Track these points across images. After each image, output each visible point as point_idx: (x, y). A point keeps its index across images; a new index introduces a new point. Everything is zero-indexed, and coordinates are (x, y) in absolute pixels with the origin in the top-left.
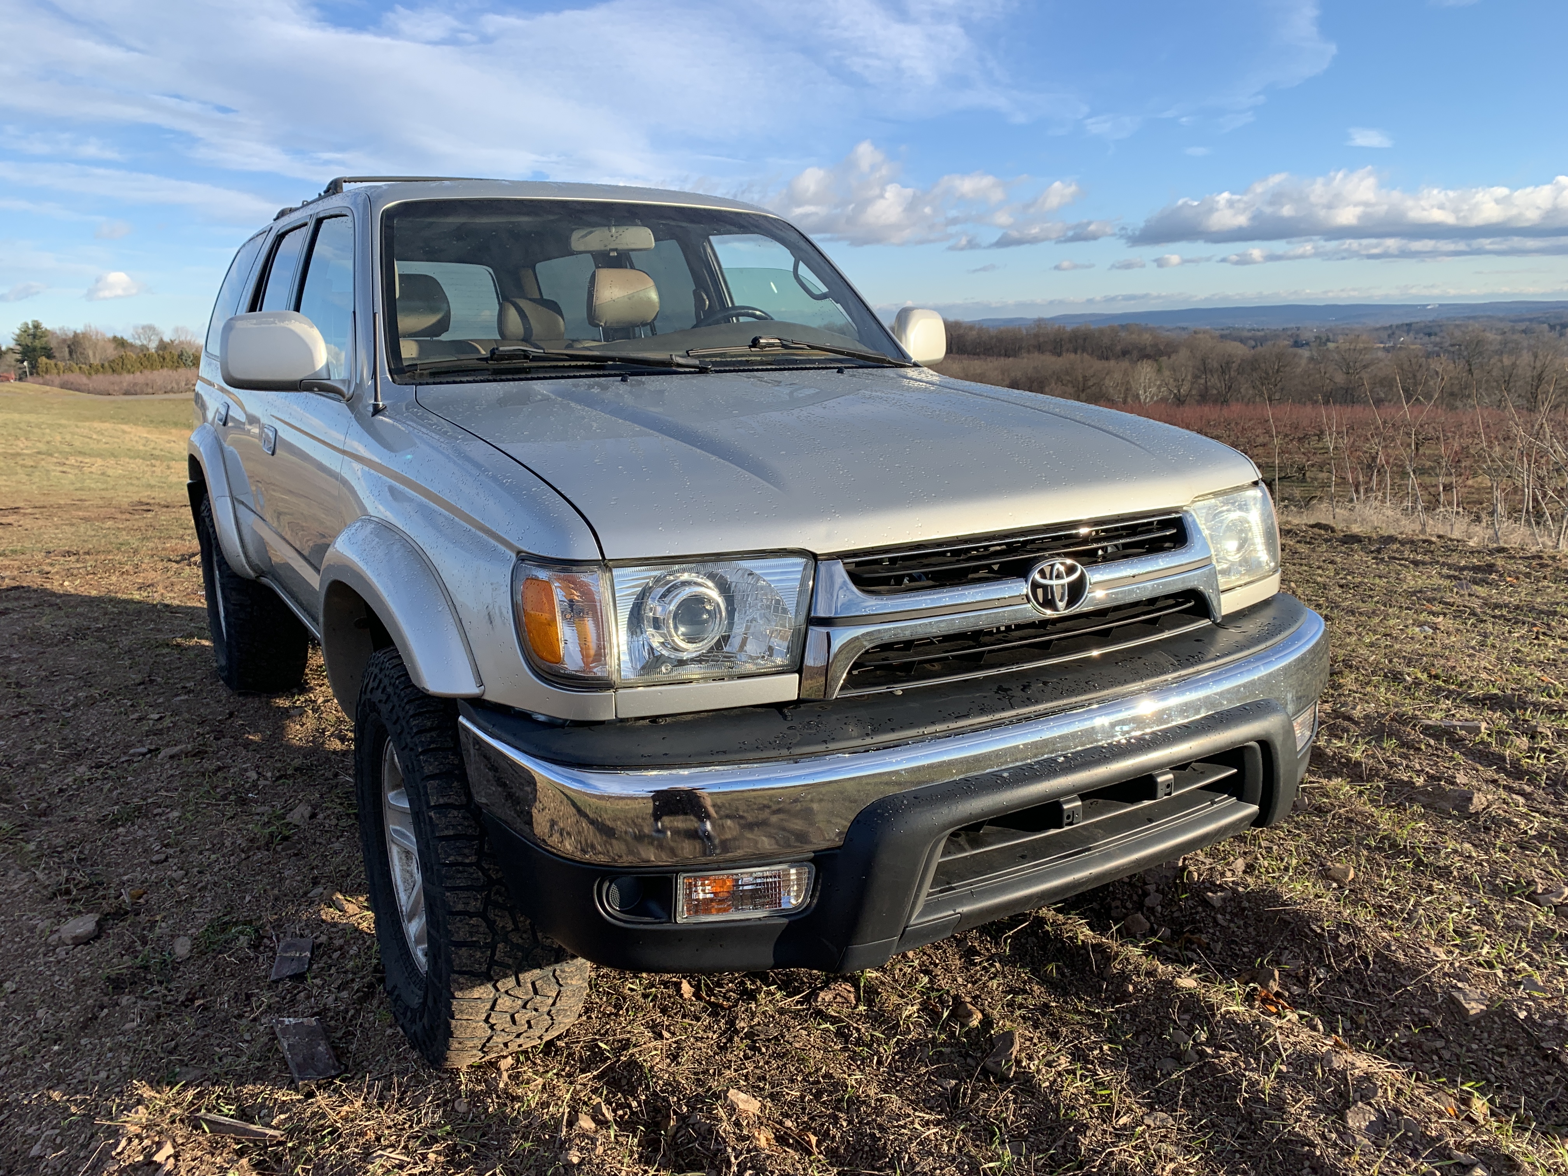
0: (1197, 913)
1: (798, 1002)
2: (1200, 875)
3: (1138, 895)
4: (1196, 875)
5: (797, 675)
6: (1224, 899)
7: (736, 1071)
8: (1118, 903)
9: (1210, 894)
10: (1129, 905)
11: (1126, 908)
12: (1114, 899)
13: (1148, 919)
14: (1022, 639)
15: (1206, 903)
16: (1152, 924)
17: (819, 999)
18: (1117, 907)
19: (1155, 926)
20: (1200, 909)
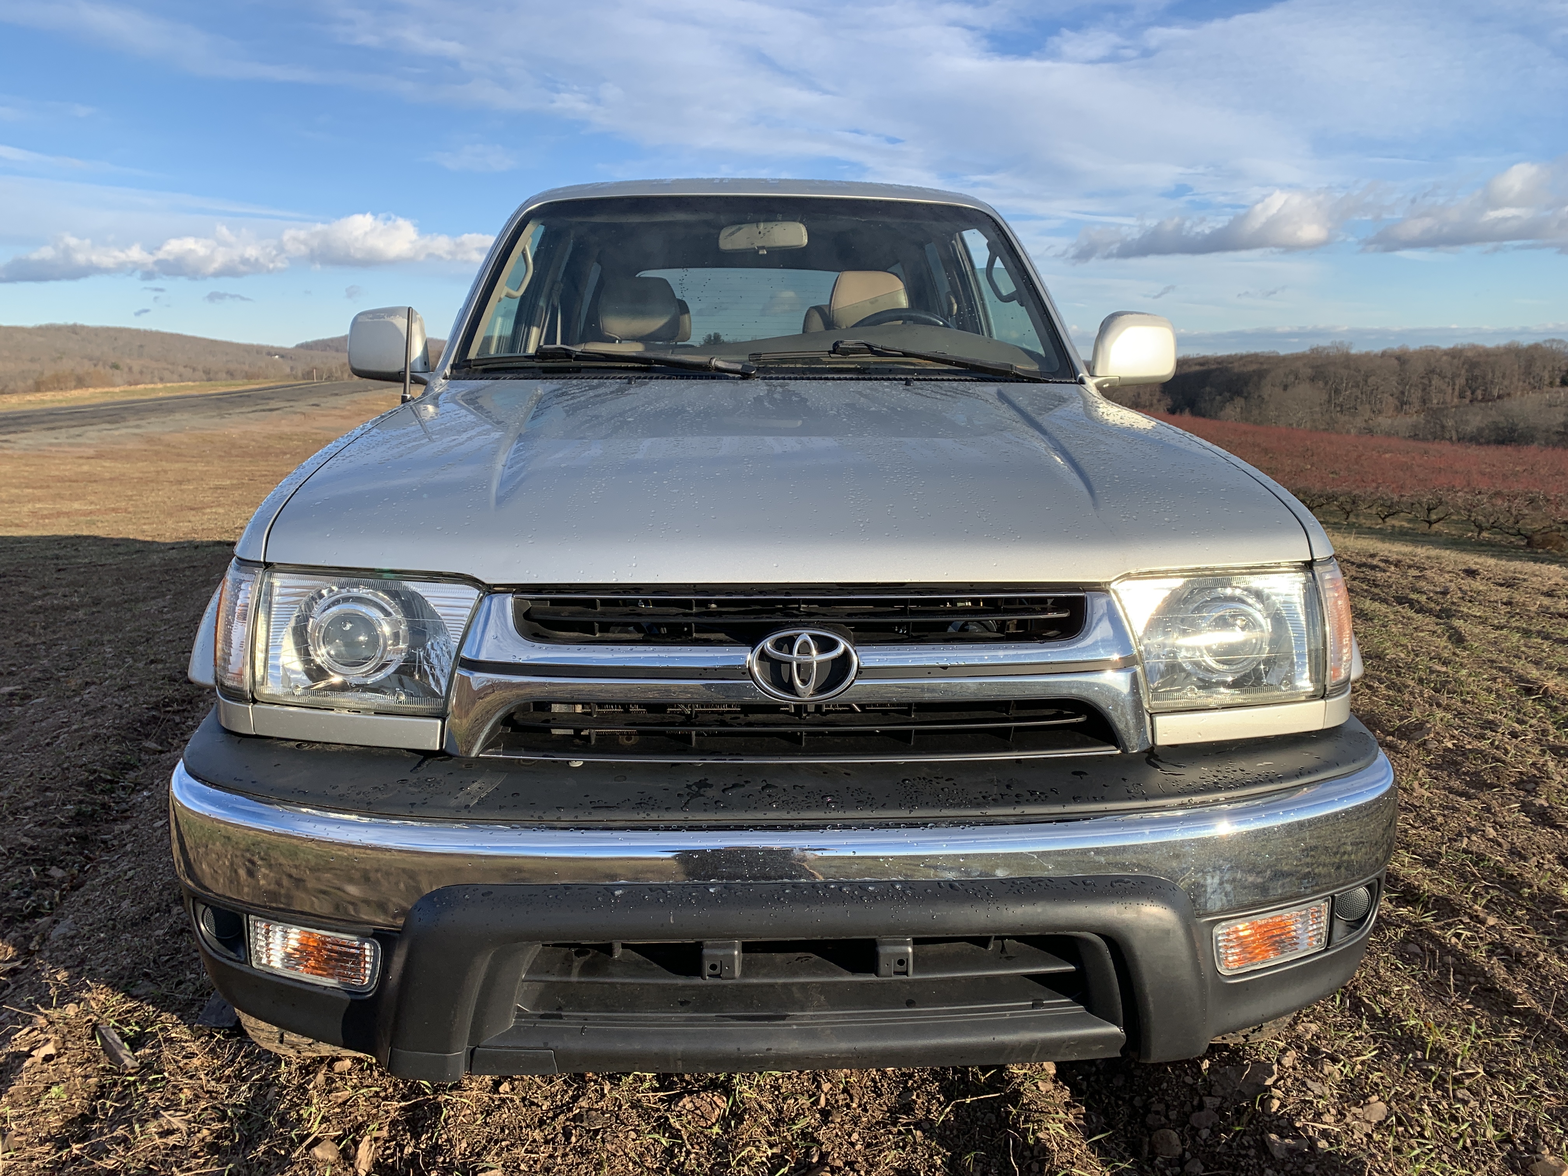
0: (1247, 1156)
1: (660, 1100)
2: (1283, 1106)
3: (1192, 1106)
4: (1276, 1104)
5: (439, 722)
6: (1290, 1150)
7: (527, 1151)
8: (1161, 1107)
9: (1274, 1137)
10: (1173, 1115)
11: (1167, 1117)
12: (1160, 1101)
13: (1183, 1142)
14: (765, 725)
15: (1264, 1147)
16: (1184, 1150)
17: (681, 1104)
18: (1157, 1113)
19: (1188, 1155)
20: (1252, 1152)
